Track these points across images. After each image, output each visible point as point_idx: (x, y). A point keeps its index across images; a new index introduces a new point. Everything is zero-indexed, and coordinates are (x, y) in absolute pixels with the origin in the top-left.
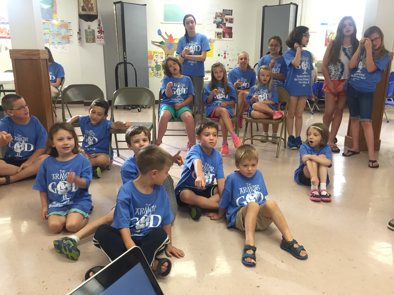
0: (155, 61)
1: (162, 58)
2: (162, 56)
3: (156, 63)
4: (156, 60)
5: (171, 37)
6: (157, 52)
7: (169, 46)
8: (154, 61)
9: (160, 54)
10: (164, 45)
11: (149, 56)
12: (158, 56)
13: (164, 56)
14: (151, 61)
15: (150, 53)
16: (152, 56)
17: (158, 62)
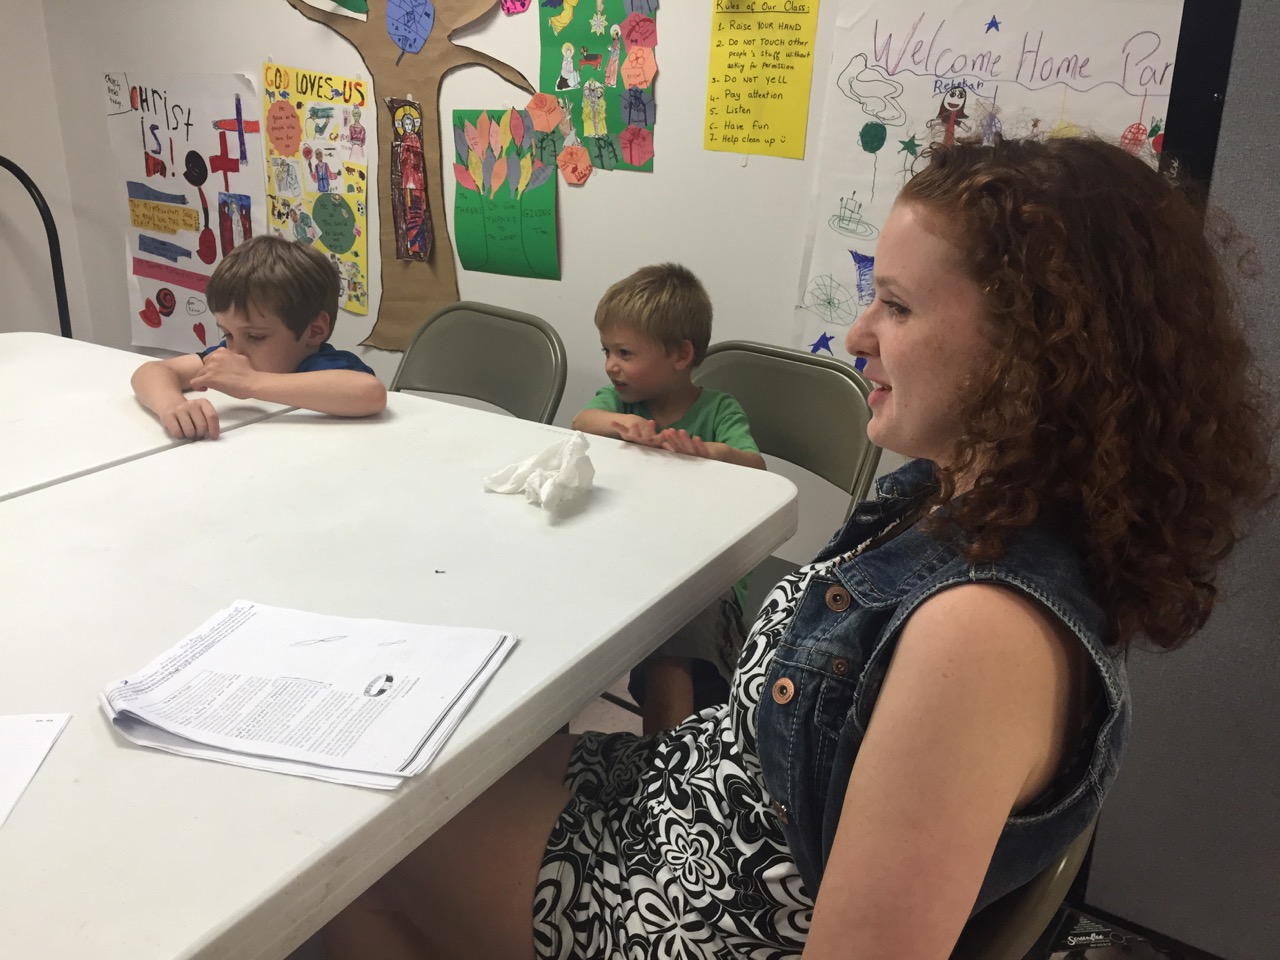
0: (314, 161)
1: (357, 136)
2: (357, 115)
3: (322, 177)
4: (319, 155)
6: (322, 82)
7: (402, 20)
8: (305, 163)
9: (342, 97)
10: (362, 17)
11: (273, 118)
12: (328, 117)
13: (369, 118)
14: (289, 160)
15: (276, 91)
16: (295, 116)
17: (333, 169)
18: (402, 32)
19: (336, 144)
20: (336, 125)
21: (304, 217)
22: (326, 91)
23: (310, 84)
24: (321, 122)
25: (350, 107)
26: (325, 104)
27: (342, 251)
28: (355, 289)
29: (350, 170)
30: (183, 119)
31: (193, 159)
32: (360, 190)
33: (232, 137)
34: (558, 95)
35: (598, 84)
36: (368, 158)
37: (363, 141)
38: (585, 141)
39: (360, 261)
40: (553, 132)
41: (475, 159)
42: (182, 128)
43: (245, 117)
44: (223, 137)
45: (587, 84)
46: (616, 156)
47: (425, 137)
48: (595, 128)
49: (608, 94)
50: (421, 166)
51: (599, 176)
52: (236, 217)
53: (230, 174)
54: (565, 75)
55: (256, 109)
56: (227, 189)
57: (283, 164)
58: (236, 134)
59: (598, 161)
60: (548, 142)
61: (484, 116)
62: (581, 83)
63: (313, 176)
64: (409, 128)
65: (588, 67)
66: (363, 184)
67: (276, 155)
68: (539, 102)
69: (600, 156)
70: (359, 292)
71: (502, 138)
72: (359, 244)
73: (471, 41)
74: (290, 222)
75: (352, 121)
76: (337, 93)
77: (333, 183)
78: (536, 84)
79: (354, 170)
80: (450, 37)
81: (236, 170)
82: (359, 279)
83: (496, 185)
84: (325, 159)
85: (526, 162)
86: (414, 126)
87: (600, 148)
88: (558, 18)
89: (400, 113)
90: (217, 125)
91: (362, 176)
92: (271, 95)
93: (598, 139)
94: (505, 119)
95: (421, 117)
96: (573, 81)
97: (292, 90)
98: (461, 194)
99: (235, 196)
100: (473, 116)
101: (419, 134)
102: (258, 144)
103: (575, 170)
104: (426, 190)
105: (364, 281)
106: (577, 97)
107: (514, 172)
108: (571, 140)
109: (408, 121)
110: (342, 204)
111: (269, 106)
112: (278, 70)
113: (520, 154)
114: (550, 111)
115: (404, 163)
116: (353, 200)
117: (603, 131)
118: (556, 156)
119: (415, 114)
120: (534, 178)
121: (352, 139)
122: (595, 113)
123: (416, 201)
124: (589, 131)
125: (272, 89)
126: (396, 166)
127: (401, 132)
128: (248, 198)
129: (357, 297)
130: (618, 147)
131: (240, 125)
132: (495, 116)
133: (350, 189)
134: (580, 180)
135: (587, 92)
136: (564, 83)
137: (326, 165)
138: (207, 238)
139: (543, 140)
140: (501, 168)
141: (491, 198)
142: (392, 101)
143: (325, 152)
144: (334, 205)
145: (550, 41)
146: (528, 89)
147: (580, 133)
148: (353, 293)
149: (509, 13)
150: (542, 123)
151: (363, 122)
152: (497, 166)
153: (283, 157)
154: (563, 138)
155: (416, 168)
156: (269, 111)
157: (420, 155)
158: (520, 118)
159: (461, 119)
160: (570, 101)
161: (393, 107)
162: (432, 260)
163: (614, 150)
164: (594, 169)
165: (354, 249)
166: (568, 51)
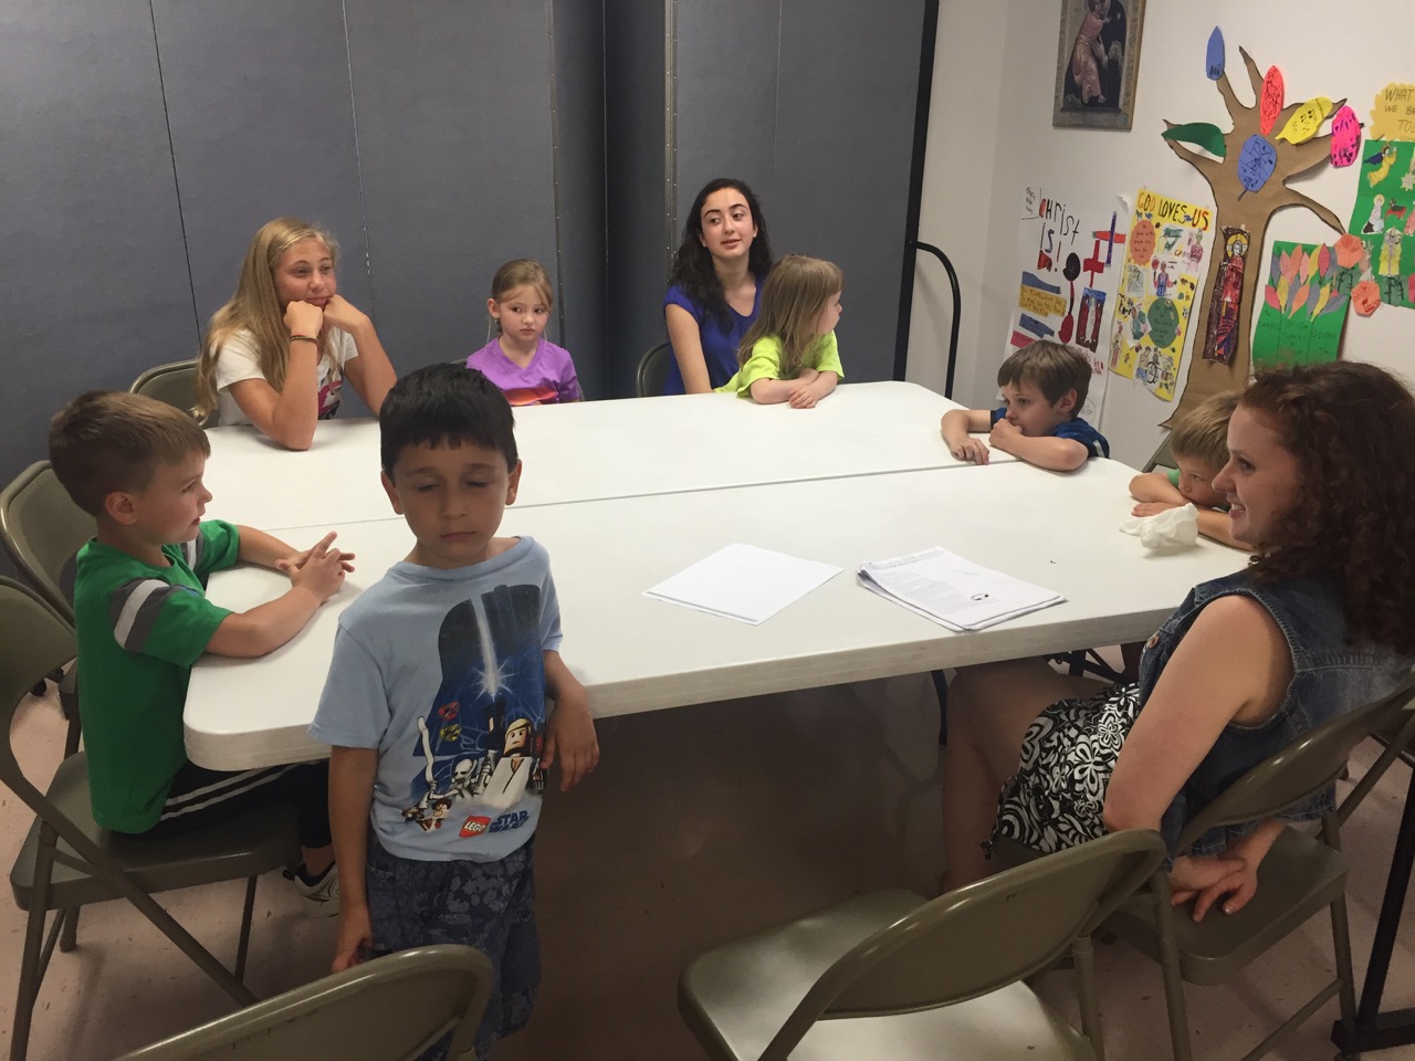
0: (1159, 271)
1: (1196, 254)
2: (1200, 237)
3: (1162, 284)
4: (1164, 266)
5: (1270, 86)
6: (1179, 208)
7: (1250, 165)
8: (1152, 271)
9: (1191, 222)
10: (1220, 160)
11: (1137, 233)
12: (1177, 236)
13: (1208, 241)
14: (1140, 268)
15: (1144, 213)
16: (1152, 233)
17: (1171, 279)
18: (1249, 174)
19: (1178, 259)
20: (1182, 244)
21: (1141, 314)
22: (1180, 216)
23: (1169, 209)
24: (1171, 240)
25: (1196, 230)
26: (1177, 226)
27: (1164, 346)
28: (1166, 379)
29: (1184, 281)
30: (1072, 228)
31: (1073, 259)
32: (1188, 297)
33: (1104, 245)
34: (1362, 238)
35: (1398, 232)
36: (1200, 273)
37: (1199, 258)
38: (1379, 278)
39: (1176, 356)
40: (1353, 268)
41: (1284, 283)
42: (1071, 234)
43: (1117, 231)
44: (1097, 243)
45: (1388, 231)
46: (1402, 295)
47: (1248, 261)
48: (1389, 268)
49: (1405, 241)
50: (1239, 285)
51: (1385, 309)
52: (1092, 309)
53: (1095, 273)
54: (1371, 220)
55: (1126, 227)
56: (1091, 286)
57: (1136, 270)
58: (1108, 243)
59: (1386, 297)
60: (1348, 275)
61: (1299, 249)
62: (1384, 230)
63: (1155, 283)
64: (1237, 252)
65: (1392, 216)
66: (1191, 293)
67: (1132, 262)
68: (1346, 242)
69: (1389, 293)
70: (1169, 382)
71: (1310, 267)
72: (1177, 343)
73: (1301, 187)
74: (1130, 317)
75: (1194, 242)
76: (1188, 218)
77: (1169, 290)
78: (1346, 225)
79: (1186, 281)
80: (1285, 182)
81: (1101, 271)
82: (1171, 371)
83: (1295, 307)
84: (1167, 270)
85: (1325, 291)
86: (1241, 251)
87: (1390, 286)
88: (1376, 173)
89: (1232, 239)
90: (1096, 234)
91: (1192, 287)
92: (1139, 214)
93: (1391, 278)
94: (1316, 253)
95: (1249, 244)
96: (1377, 228)
97: (1155, 213)
98: (1265, 311)
99: (1095, 292)
100: (1291, 247)
101: (1244, 258)
102: (1121, 252)
103: (1365, 302)
104: (1239, 304)
105: (1175, 373)
106: (1378, 241)
107: (1314, 297)
108: (1366, 276)
109: (1237, 246)
110: (1172, 308)
111: (1136, 223)
112: (1149, 196)
113: (1321, 283)
114: (1354, 250)
115: (1227, 280)
116: (1181, 305)
117: (1395, 272)
118: (1351, 288)
119: (1245, 241)
120: (1329, 304)
121: (1192, 256)
122: (1391, 256)
123: (1229, 312)
124: (1384, 271)
125: (1141, 210)
126: (1220, 282)
127: (1230, 254)
128: (1104, 294)
129: (1166, 385)
130: (1406, 286)
131: (1112, 236)
132: (1308, 249)
133: (1181, 296)
134: (1369, 311)
135: (1387, 238)
136: (1369, 228)
137: (1167, 276)
138: (1068, 322)
139: (1343, 273)
140: (1303, 293)
141: (1290, 317)
142: (1228, 229)
143: (1169, 265)
144: (1166, 308)
145: (1366, 192)
146: (1339, 229)
147: (1375, 272)
148: (1164, 382)
149: (1336, 165)
150: (1344, 259)
151: (1202, 243)
152: (1300, 291)
153: (1137, 265)
154: (1360, 274)
155: (1235, 285)
156: (1135, 228)
157: (1241, 276)
158: (1328, 253)
159: (1279, 249)
160: (1372, 244)
161: (1227, 234)
162: (1231, 363)
163: (1402, 290)
164: (1382, 304)
165: (1173, 345)
166: (1379, 201)
